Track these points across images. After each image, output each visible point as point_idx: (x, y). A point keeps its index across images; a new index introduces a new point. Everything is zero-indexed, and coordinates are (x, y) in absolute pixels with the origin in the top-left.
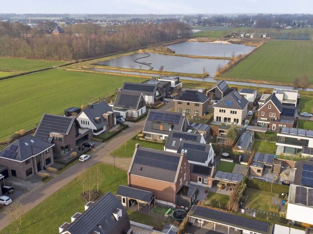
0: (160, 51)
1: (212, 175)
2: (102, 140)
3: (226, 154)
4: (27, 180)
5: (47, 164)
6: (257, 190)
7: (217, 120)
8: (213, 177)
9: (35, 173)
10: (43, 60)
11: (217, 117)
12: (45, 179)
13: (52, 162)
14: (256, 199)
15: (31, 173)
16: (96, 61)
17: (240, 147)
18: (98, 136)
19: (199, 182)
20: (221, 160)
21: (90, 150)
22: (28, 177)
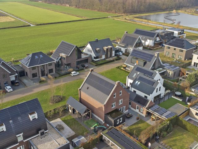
0: (189, 12)
1: (147, 106)
2: (95, 64)
3: (178, 93)
4: (32, 80)
5: (49, 73)
6: (185, 130)
7: (194, 66)
8: (148, 108)
9: (39, 77)
10: (106, 12)
11: (195, 63)
12: (41, 82)
13: (54, 72)
14: (178, 137)
15: (36, 76)
16: (137, 15)
17: (193, 90)
18: (96, 61)
19: (137, 109)
20: (172, 97)
21: (83, 69)
22: (33, 78)
